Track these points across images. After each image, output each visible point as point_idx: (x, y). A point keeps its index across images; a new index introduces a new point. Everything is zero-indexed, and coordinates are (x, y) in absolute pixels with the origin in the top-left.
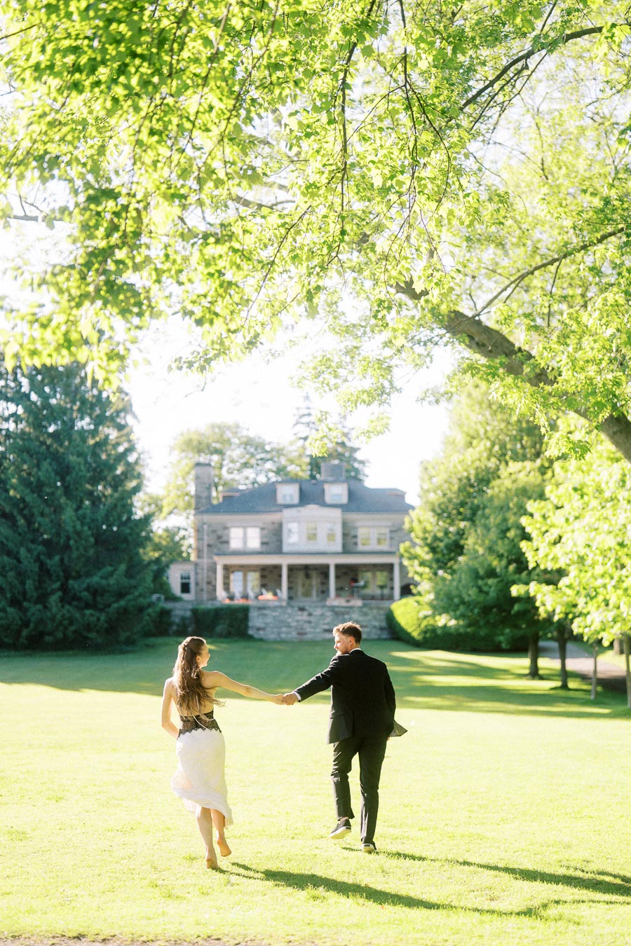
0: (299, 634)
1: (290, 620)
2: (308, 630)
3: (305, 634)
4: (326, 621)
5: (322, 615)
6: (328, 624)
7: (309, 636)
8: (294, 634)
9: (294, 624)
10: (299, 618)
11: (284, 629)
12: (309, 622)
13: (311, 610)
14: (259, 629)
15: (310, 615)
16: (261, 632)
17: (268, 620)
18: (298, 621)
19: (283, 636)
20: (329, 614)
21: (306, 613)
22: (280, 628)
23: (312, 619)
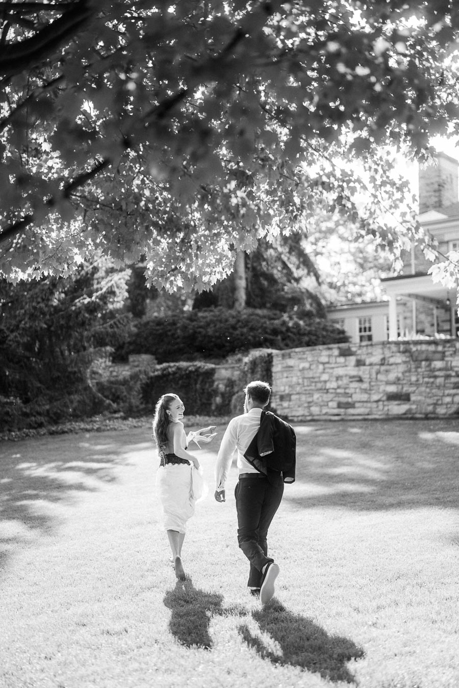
0: (340, 405)
1: (325, 377)
2: (357, 397)
3: (351, 405)
4: (392, 376)
5: (383, 362)
6: (397, 381)
7: (359, 410)
8: (332, 406)
9: (333, 385)
10: (340, 371)
11: (316, 396)
12: (361, 380)
13: (362, 353)
14: (282, 398)
15: (360, 363)
16: (285, 404)
17: (295, 380)
18: (338, 378)
19: (315, 410)
20: (399, 358)
21: (352, 360)
22: (311, 395)
23: (363, 372)
